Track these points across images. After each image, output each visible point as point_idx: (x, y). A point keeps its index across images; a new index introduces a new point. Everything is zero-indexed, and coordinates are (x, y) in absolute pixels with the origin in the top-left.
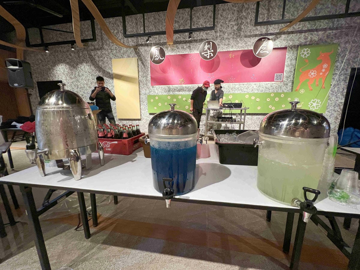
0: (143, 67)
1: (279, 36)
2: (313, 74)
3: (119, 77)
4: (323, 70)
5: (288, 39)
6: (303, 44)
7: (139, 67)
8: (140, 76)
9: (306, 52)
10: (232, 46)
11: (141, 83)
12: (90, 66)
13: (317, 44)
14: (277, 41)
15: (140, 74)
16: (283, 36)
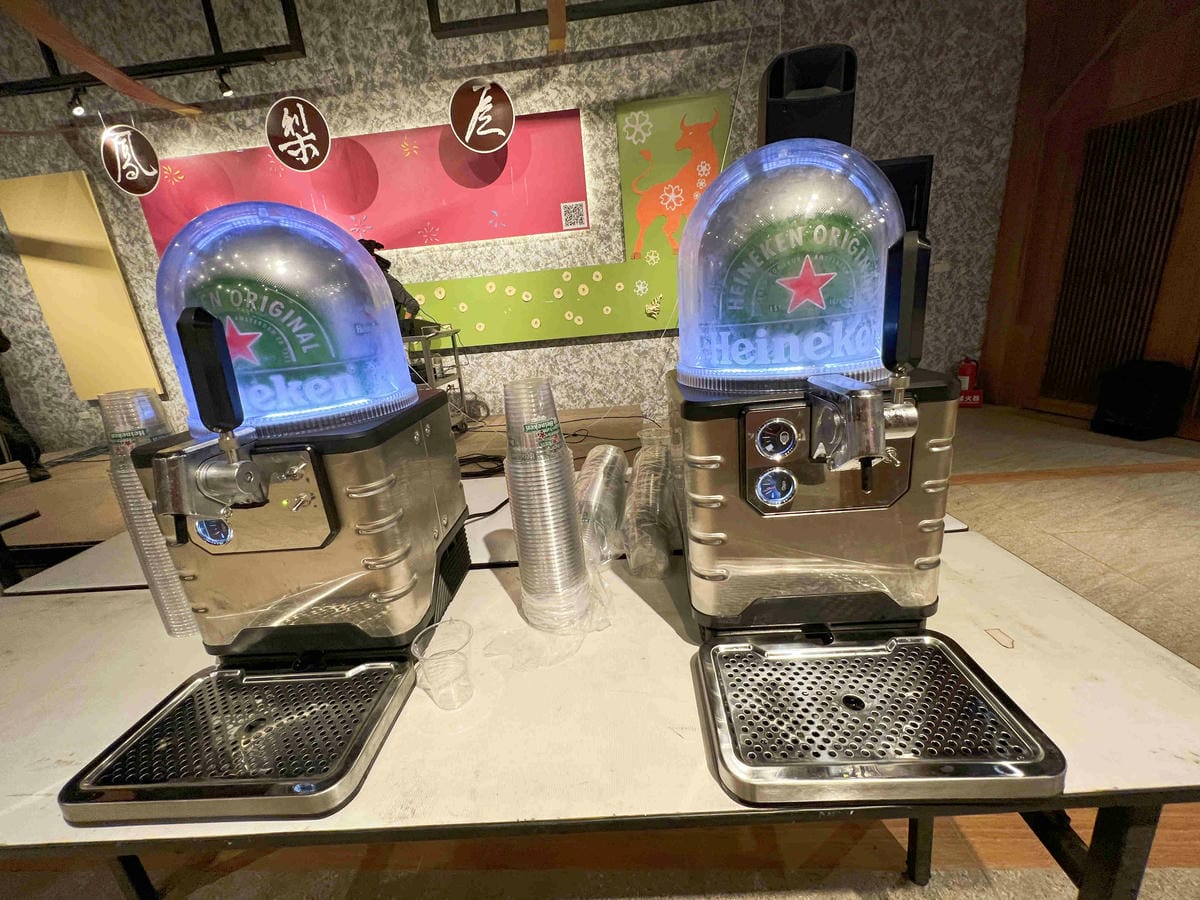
0: (118, 204)
1: (550, 70)
2: (672, 197)
3: (43, 249)
4: (702, 184)
5: (581, 78)
6: (631, 95)
8: (119, 241)
9: (639, 124)
10: (409, 114)
11: (129, 267)
13: (672, 93)
14: (547, 88)
15: (117, 230)
16: (564, 70)
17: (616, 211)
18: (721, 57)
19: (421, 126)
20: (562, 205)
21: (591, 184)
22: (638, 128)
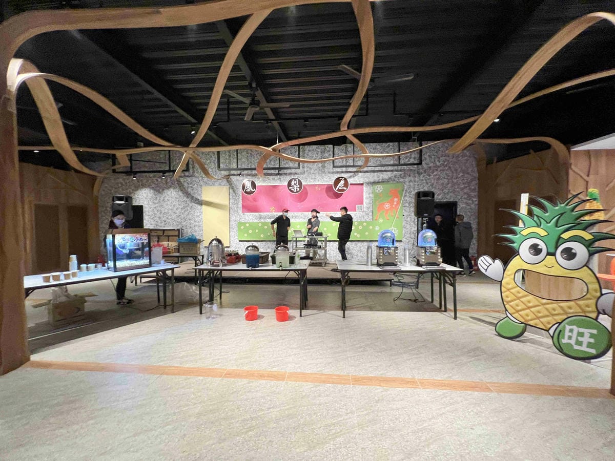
0: (234, 194)
1: (356, 174)
2: (387, 206)
3: (209, 204)
4: (395, 203)
5: (365, 176)
6: (377, 181)
7: (231, 195)
8: (231, 203)
9: (379, 188)
10: (318, 180)
11: (231, 210)
12: (178, 192)
13: (388, 181)
14: (355, 178)
15: (231, 201)
16: (360, 174)
17: (371, 208)
18: (401, 175)
19: (321, 183)
20: (357, 205)
21: (365, 201)
22: (379, 189)
